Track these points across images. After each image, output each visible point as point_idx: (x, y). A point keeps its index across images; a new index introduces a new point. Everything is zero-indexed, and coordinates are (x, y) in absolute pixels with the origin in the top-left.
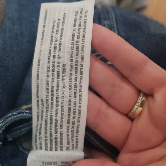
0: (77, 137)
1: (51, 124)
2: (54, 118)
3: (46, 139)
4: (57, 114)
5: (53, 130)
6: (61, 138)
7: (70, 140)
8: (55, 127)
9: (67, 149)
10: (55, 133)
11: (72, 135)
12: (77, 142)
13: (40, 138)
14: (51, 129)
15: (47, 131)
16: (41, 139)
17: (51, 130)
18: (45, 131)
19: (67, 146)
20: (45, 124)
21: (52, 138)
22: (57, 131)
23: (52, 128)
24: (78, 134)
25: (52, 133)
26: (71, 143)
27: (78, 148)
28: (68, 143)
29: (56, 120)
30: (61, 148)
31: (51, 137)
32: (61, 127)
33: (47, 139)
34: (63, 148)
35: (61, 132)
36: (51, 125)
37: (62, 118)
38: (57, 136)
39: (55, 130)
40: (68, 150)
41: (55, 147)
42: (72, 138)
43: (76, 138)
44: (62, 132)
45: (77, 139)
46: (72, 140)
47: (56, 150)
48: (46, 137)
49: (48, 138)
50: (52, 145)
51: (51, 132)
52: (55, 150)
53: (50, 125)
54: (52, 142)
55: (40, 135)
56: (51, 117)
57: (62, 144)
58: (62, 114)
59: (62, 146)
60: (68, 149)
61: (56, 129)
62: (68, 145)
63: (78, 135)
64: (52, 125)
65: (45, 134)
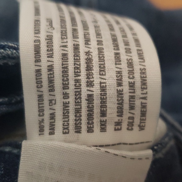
0: (144, 101)
1: (78, 63)
2: (83, 49)
3: (67, 100)
4: (89, 43)
5: (83, 78)
6: (101, 99)
7: (126, 106)
8: (87, 70)
9: (117, 127)
10: (88, 86)
11: (131, 94)
12: (143, 114)
13: (51, 101)
14: (77, 74)
15: (68, 80)
16: (55, 104)
17: (77, 78)
18: (63, 80)
19: (117, 119)
20: (63, 64)
21: (80, 98)
22: (92, 80)
23: (80, 72)
24: (145, 91)
25: (80, 85)
26: (126, 114)
27: (146, 128)
28: (120, 112)
29: (88, 53)
30: (102, 125)
31: (78, 94)
32: (100, 71)
33: (69, 103)
34: (107, 124)
35: (101, 83)
36: (76, 66)
37: (100, 51)
38: (92, 91)
39: (88, 78)
40: (118, 130)
41: (88, 123)
42: (130, 101)
43: (142, 103)
44: (105, 83)
45: (144, 106)
46: (132, 107)
47: (90, 130)
48: (66, 96)
49: (71, 100)
50: (81, 116)
51: (77, 81)
52: (88, 132)
53: (75, 64)
54: (81, 108)
55: (51, 93)
56: (76, 48)
57: (103, 114)
58: (100, 43)
59: (104, 119)
60: (119, 127)
61: (89, 75)
62: (119, 118)
63: (146, 93)
64: (80, 65)
65: (64, 88)
